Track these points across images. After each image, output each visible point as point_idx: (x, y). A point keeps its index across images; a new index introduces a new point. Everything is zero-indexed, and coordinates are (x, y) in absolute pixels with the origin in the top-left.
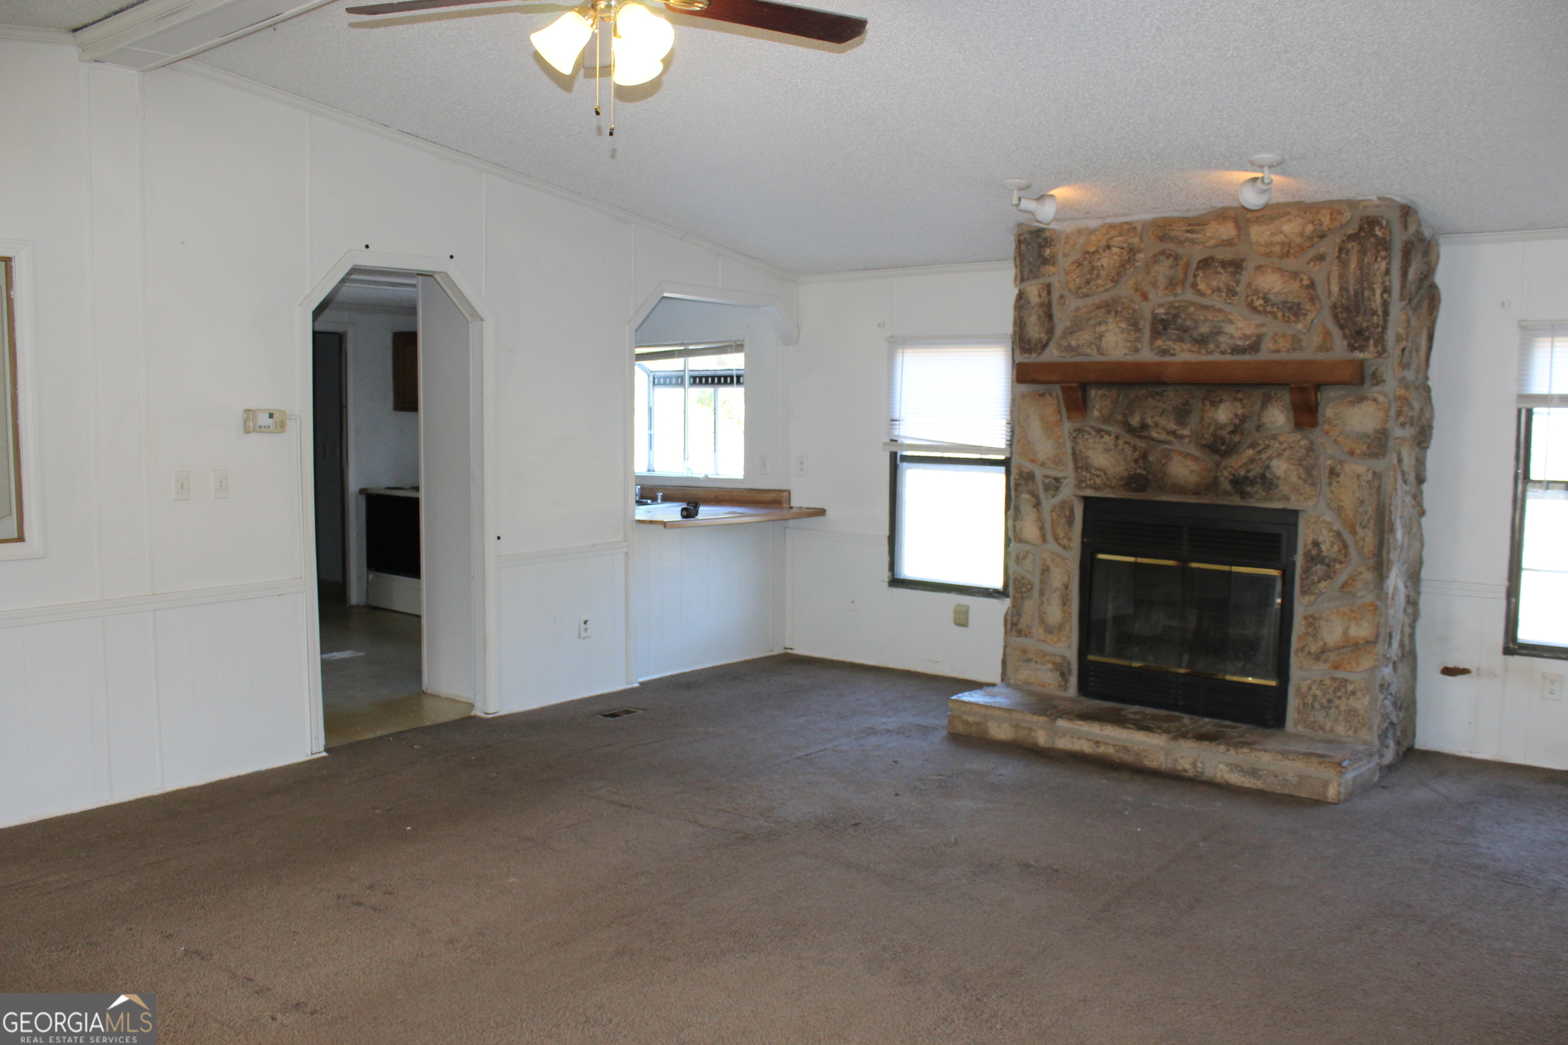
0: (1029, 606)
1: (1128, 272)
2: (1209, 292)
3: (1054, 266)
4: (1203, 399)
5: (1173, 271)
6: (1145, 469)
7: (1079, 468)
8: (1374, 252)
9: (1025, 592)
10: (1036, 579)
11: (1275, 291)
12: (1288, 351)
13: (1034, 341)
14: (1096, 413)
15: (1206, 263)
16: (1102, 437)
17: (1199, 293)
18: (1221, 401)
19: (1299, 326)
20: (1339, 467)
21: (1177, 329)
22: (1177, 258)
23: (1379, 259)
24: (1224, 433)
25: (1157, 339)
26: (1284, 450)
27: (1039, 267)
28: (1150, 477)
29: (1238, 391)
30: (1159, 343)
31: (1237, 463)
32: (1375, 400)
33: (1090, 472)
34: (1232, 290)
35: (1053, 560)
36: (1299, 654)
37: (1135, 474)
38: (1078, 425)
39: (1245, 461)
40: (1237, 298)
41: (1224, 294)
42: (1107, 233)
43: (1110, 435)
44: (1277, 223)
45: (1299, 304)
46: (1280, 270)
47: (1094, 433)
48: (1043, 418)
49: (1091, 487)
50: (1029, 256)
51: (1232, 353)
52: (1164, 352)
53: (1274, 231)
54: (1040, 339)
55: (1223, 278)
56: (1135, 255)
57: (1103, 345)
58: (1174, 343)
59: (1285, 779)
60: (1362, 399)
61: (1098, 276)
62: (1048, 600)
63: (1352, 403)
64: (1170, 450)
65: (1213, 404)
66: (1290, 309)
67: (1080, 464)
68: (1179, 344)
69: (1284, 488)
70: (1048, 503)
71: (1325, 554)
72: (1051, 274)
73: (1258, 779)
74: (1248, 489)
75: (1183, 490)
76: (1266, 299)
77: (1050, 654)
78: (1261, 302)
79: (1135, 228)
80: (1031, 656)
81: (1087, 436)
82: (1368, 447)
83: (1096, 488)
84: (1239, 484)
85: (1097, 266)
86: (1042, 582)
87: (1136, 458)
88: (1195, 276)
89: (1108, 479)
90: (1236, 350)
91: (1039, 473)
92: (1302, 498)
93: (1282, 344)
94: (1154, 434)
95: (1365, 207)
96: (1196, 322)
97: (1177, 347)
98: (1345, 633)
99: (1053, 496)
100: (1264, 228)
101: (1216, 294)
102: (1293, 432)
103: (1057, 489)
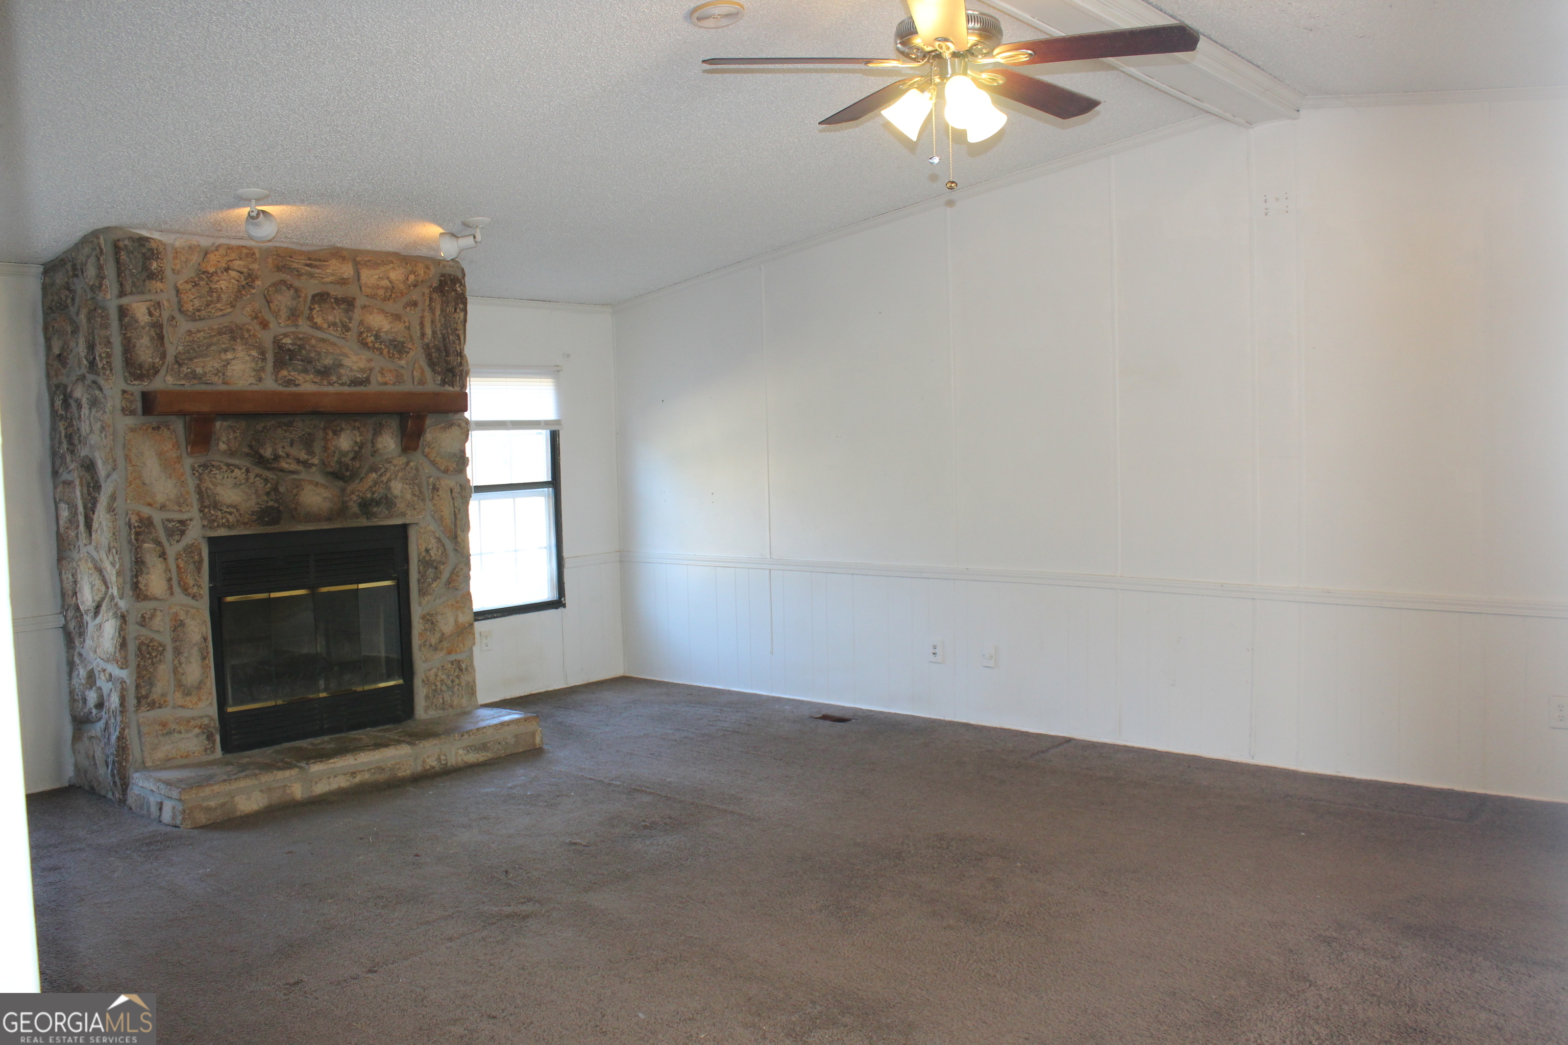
0: (164, 671)
1: (244, 298)
2: (325, 326)
3: (162, 282)
4: (325, 429)
5: (295, 302)
6: (276, 501)
7: (205, 507)
8: (454, 304)
9: (156, 657)
10: (166, 638)
11: (384, 330)
12: (394, 384)
13: (147, 366)
14: (223, 447)
15: (321, 298)
16: (232, 471)
17: (315, 326)
18: (342, 429)
19: (403, 363)
20: (438, 483)
21: (302, 361)
22: (297, 290)
23: (458, 310)
24: (346, 460)
25: (282, 369)
26: (398, 471)
27: (144, 281)
28: (281, 508)
29: (355, 421)
30: (284, 373)
31: (362, 488)
32: (459, 426)
33: (221, 510)
34: (345, 326)
35: (187, 612)
36: (423, 649)
37: (267, 507)
38: (202, 460)
39: (371, 484)
40: (350, 333)
41: (339, 329)
42: (226, 255)
43: (240, 469)
44: (382, 269)
45: (403, 343)
46: (383, 311)
47: (225, 468)
48: (161, 455)
49: (223, 525)
50: (131, 267)
51: (349, 386)
52: (290, 382)
53: (381, 276)
54: (154, 363)
55: (336, 315)
56: (253, 281)
57: (229, 373)
58: (299, 374)
59: (507, 743)
60: (451, 425)
61: (219, 300)
62: (187, 658)
63: (444, 429)
64: (299, 480)
65: (335, 433)
66: (395, 347)
67: (207, 503)
68: (302, 374)
69: (401, 506)
70: (173, 550)
71: (433, 558)
72: (159, 291)
73: (488, 752)
74: (375, 509)
75: (317, 518)
76: (377, 337)
77: (193, 718)
78: (373, 338)
79: (254, 254)
80: (173, 726)
81: (215, 471)
82: (457, 464)
83: (230, 527)
84: (366, 506)
85: (216, 289)
86: (174, 640)
87: (268, 490)
88: (311, 309)
89: (241, 515)
90: (355, 382)
91: (158, 517)
92: (415, 512)
93: (389, 377)
94: (284, 465)
95: (444, 266)
96: (319, 354)
97: (300, 378)
98: (456, 621)
99: (178, 541)
100: (372, 272)
101: (332, 328)
102: (400, 456)
103: (183, 533)
